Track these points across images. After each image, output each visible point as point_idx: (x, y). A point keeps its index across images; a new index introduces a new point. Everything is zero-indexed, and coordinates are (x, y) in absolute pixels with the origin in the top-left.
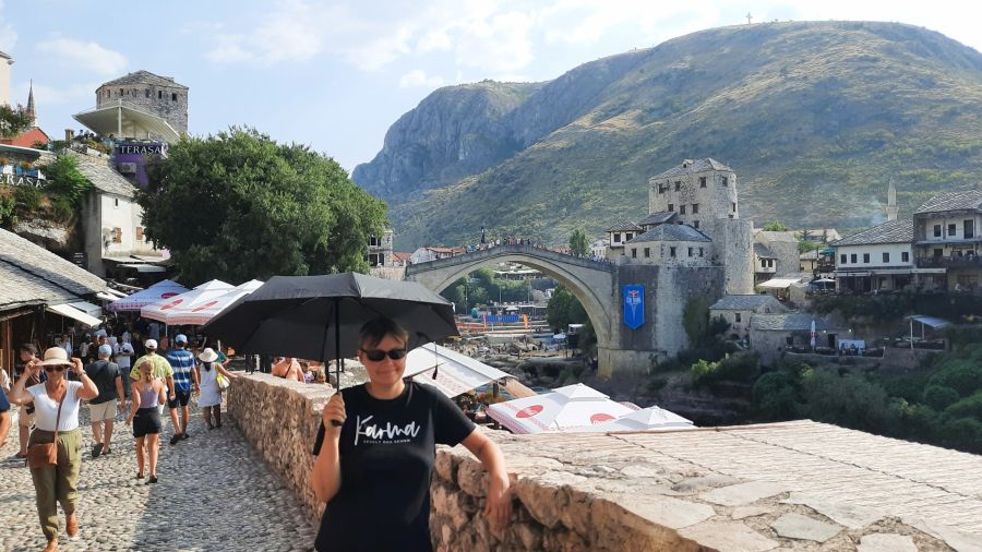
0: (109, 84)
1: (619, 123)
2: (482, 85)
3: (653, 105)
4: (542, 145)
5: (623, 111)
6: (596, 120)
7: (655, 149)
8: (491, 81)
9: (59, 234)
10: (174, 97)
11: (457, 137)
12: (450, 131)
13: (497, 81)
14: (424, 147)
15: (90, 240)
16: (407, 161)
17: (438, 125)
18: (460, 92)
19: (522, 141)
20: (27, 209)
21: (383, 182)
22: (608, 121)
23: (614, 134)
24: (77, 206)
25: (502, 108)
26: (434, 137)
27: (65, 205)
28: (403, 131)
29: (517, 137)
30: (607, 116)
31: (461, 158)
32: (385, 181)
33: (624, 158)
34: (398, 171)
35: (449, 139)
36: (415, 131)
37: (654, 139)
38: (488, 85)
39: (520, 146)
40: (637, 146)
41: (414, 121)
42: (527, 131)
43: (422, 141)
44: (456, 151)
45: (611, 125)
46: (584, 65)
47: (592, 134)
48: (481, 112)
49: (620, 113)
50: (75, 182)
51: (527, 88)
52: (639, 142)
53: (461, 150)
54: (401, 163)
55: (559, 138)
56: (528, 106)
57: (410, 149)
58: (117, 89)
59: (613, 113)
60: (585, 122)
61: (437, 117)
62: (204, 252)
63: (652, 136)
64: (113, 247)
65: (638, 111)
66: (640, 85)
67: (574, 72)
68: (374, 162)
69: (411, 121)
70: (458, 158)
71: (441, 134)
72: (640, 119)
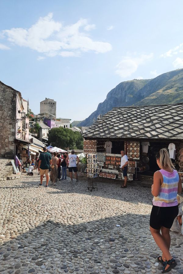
0: (42, 102)
1: (170, 91)
2: (133, 81)
3: (181, 86)
4: (148, 98)
5: (172, 88)
6: (164, 91)
7: (179, 99)
8: (136, 79)
9: (36, 135)
10: (54, 104)
11: (125, 95)
12: (123, 94)
13: (138, 79)
14: (117, 98)
15: (40, 135)
16: (112, 102)
17: (121, 92)
18: (127, 83)
19: (144, 96)
20: (32, 131)
21: (105, 108)
22: (167, 91)
23: (168, 95)
24: (39, 130)
25: (138, 87)
26: (119, 96)
27: (37, 131)
28: (111, 94)
29: (142, 95)
30: (166, 90)
31: (126, 101)
32: (106, 108)
33: (170, 102)
34: (109, 105)
35: (123, 96)
36: (114, 94)
37: (179, 96)
38: (135, 81)
39: (143, 97)
40: (174, 98)
41: (114, 91)
42: (145, 93)
43: (116, 97)
44: (125, 99)
45: (168, 92)
46: (162, 74)
47: (162, 95)
48: (132, 88)
49: (171, 88)
50: (38, 127)
51: (146, 81)
52: (175, 97)
53: (127, 99)
54: (111, 102)
55: (153, 95)
56: (145, 87)
57: (113, 99)
58: (44, 103)
59: (169, 89)
60: (160, 91)
61: (120, 90)
62: (54, 143)
63: (179, 95)
64: (44, 136)
65: (176, 88)
66: (177, 80)
67: (159, 76)
68: (104, 102)
69: (113, 91)
70: (125, 101)
71: (121, 94)
72: (176, 90)
